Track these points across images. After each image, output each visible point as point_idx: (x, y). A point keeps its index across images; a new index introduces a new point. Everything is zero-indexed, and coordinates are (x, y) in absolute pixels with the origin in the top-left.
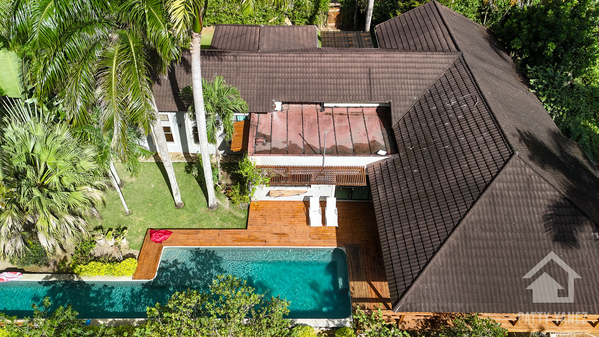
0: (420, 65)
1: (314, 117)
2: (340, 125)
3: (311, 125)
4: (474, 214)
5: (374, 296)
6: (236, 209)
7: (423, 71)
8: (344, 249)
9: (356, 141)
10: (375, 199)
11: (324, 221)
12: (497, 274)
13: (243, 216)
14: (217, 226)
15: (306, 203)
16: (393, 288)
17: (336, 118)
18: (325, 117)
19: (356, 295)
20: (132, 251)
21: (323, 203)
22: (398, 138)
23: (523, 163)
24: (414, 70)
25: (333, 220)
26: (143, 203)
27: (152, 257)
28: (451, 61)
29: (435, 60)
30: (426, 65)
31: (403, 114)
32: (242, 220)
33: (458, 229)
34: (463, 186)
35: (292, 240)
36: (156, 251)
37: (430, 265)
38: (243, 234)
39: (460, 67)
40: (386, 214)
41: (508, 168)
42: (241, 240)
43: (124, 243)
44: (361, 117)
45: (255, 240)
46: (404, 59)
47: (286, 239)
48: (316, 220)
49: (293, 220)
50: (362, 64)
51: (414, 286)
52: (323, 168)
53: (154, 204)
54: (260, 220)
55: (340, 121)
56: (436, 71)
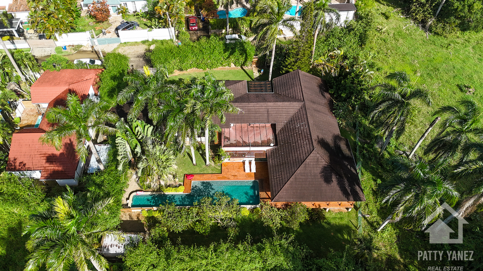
0: (288, 108)
1: (246, 128)
2: (256, 132)
3: (245, 132)
4: (299, 171)
5: (268, 197)
6: (217, 165)
7: (289, 110)
8: (258, 181)
9: (262, 139)
10: (268, 163)
11: (250, 170)
12: (304, 190)
13: (220, 168)
14: (210, 172)
15: (244, 163)
16: (272, 194)
17: (255, 128)
18: (251, 128)
19: (262, 197)
20: (180, 183)
21: (250, 163)
22: (278, 139)
23: (316, 153)
24: (285, 110)
25: (254, 170)
26: (181, 164)
27: (189, 185)
28: (300, 105)
29: (294, 105)
30: (290, 107)
31: (280, 128)
32: (220, 170)
33: (293, 176)
34: (297, 160)
35: (239, 178)
36: (189, 183)
37: (283, 188)
38: (220, 176)
39: (303, 109)
40: (272, 169)
41: (311, 155)
42: (220, 178)
43: (177, 180)
44: (265, 128)
45: (225, 178)
46: (282, 105)
47: (237, 177)
48: (247, 170)
49: (239, 170)
50: (265, 108)
51: (278, 194)
52: (250, 151)
53: (185, 164)
54: (226, 170)
55: (257, 130)
56: (294, 110)
